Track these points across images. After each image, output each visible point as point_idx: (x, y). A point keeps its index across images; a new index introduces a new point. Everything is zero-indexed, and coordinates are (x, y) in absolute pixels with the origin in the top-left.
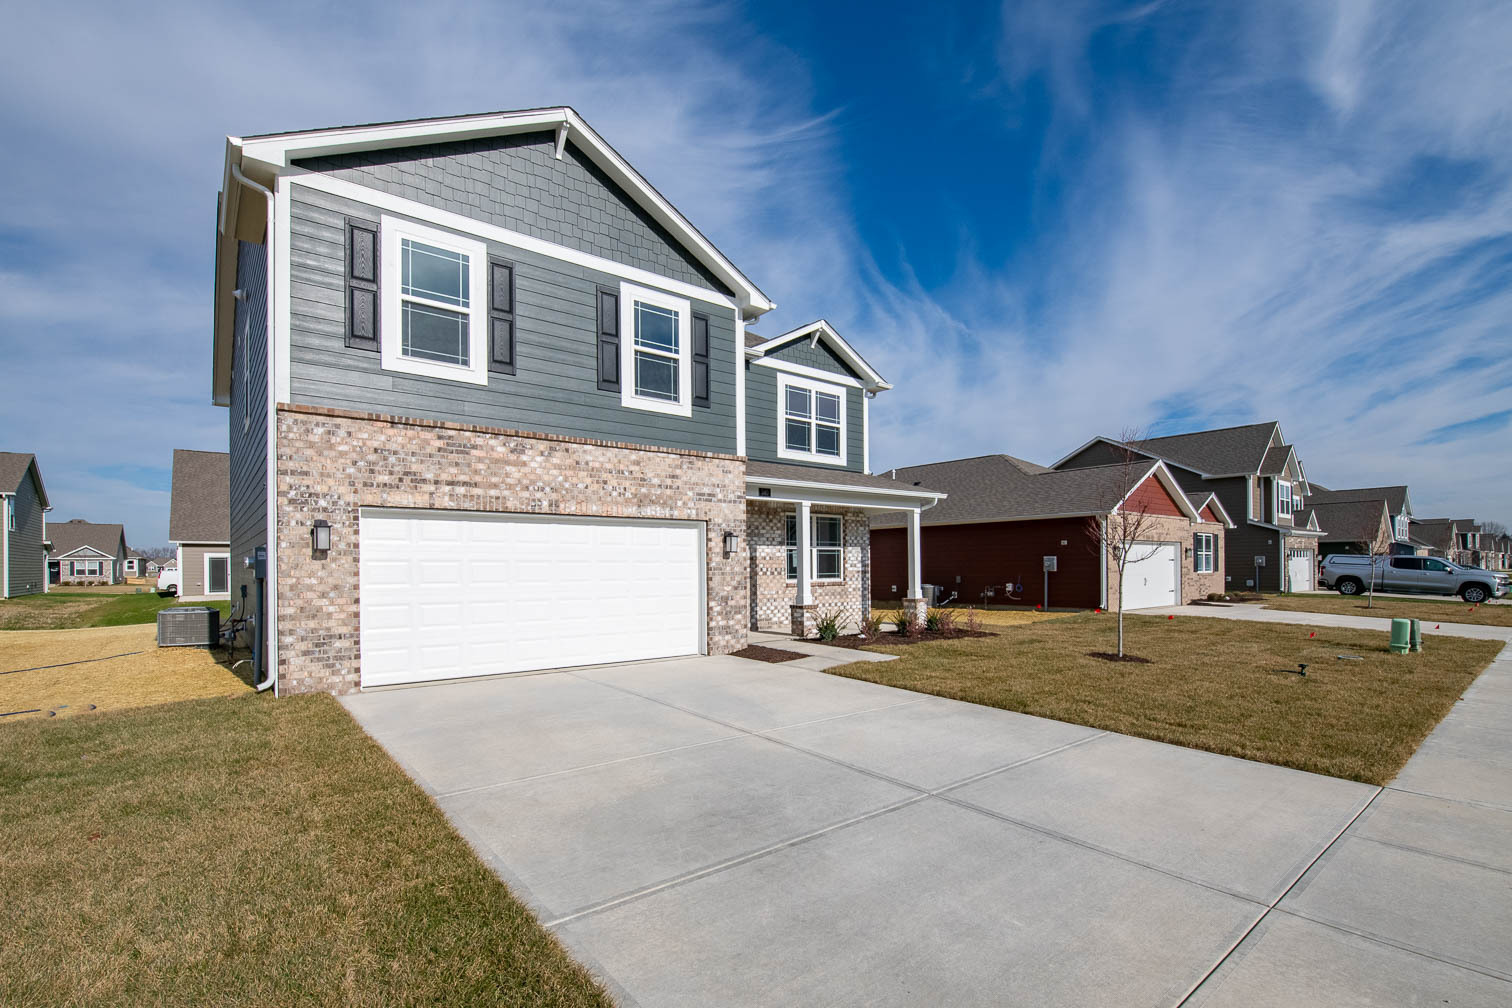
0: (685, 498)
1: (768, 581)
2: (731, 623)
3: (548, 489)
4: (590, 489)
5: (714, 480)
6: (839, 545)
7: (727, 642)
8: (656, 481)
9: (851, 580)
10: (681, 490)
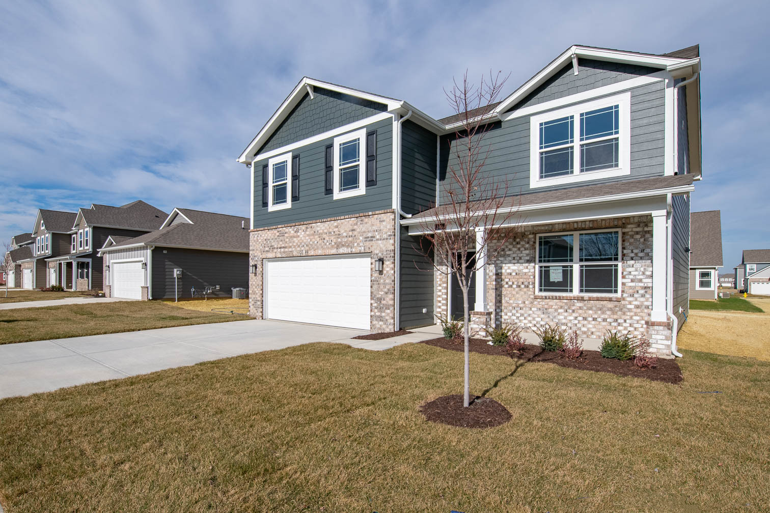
0: (358, 241)
1: (514, 293)
2: (383, 314)
3: (305, 246)
4: (319, 243)
5: (375, 228)
6: (616, 259)
7: (381, 326)
8: (345, 234)
9: (632, 296)
10: (356, 237)
